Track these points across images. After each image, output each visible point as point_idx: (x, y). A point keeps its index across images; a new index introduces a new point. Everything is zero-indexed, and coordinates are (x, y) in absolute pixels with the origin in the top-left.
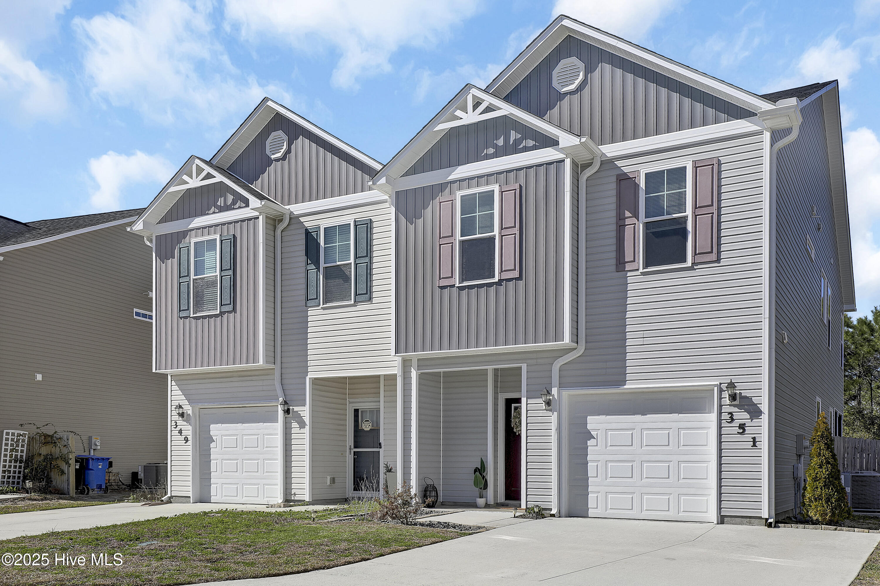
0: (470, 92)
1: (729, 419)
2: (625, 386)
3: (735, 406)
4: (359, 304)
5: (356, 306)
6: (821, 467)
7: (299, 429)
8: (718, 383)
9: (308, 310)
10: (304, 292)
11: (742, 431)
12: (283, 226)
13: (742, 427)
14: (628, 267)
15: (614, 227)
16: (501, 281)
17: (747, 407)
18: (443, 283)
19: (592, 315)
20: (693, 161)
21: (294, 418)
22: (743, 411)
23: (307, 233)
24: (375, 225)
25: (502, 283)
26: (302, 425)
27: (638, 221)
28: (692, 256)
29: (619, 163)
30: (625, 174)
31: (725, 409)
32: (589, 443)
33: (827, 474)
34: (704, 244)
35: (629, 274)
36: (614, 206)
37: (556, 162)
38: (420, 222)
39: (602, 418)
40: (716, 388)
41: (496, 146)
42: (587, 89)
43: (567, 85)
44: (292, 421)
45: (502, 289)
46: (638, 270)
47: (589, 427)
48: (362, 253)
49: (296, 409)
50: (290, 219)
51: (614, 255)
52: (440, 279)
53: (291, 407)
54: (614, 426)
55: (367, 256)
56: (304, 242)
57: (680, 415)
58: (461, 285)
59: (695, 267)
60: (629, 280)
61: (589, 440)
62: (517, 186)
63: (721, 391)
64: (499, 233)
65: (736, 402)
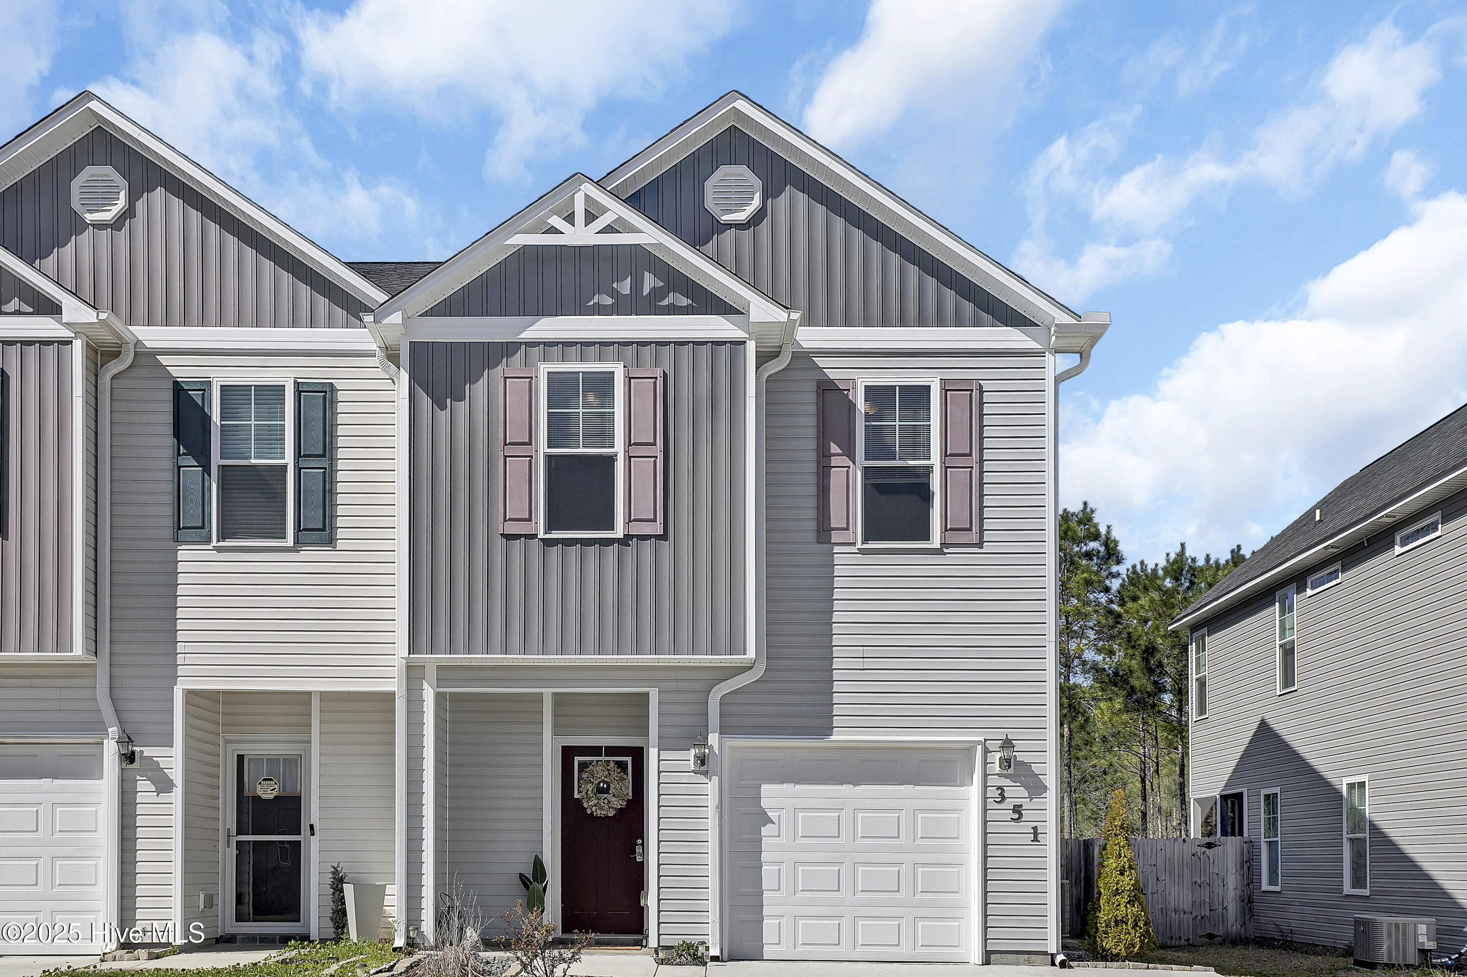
0: (581, 187)
1: (998, 796)
2: (832, 737)
3: (1006, 776)
4: (303, 548)
5: (298, 551)
6: (1122, 874)
7: (156, 793)
8: (981, 739)
9: (179, 548)
10: (169, 511)
11: (1017, 816)
12: (118, 368)
13: (1017, 809)
14: (835, 537)
15: (812, 467)
16: (628, 537)
17: (1024, 779)
18: (513, 528)
19: (777, 612)
20: (941, 379)
21: (142, 772)
22: (1018, 784)
23: (178, 389)
24: (341, 396)
25: (630, 542)
26: (164, 785)
27: (854, 463)
28: (942, 533)
29: (821, 362)
30: (831, 381)
31: (993, 781)
32: (765, 831)
33: (1132, 885)
34: (959, 516)
35: (837, 549)
36: (813, 432)
37: (731, 342)
38: (462, 407)
39: (788, 788)
40: (979, 748)
41: (615, 294)
42: (766, 224)
43: (731, 211)
44: (138, 778)
45: (630, 551)
46: (854, 544)
47: (764, 803)
48: (312, 448)
49: (148, 751)
50: (136, 354)
51: (813, 514)
52: (505, 521)
53: (137, 749)
54: (808, 803)
55: (324, 456)
56: (169, 407)
57: (917, 788)
58: (548, 536)
59: (945, 551)
60: (837, 558)
61: (763, 826)
62: (658, 373)
63: (986, 751)
64: (625, 451)
65: (1011, 771)
